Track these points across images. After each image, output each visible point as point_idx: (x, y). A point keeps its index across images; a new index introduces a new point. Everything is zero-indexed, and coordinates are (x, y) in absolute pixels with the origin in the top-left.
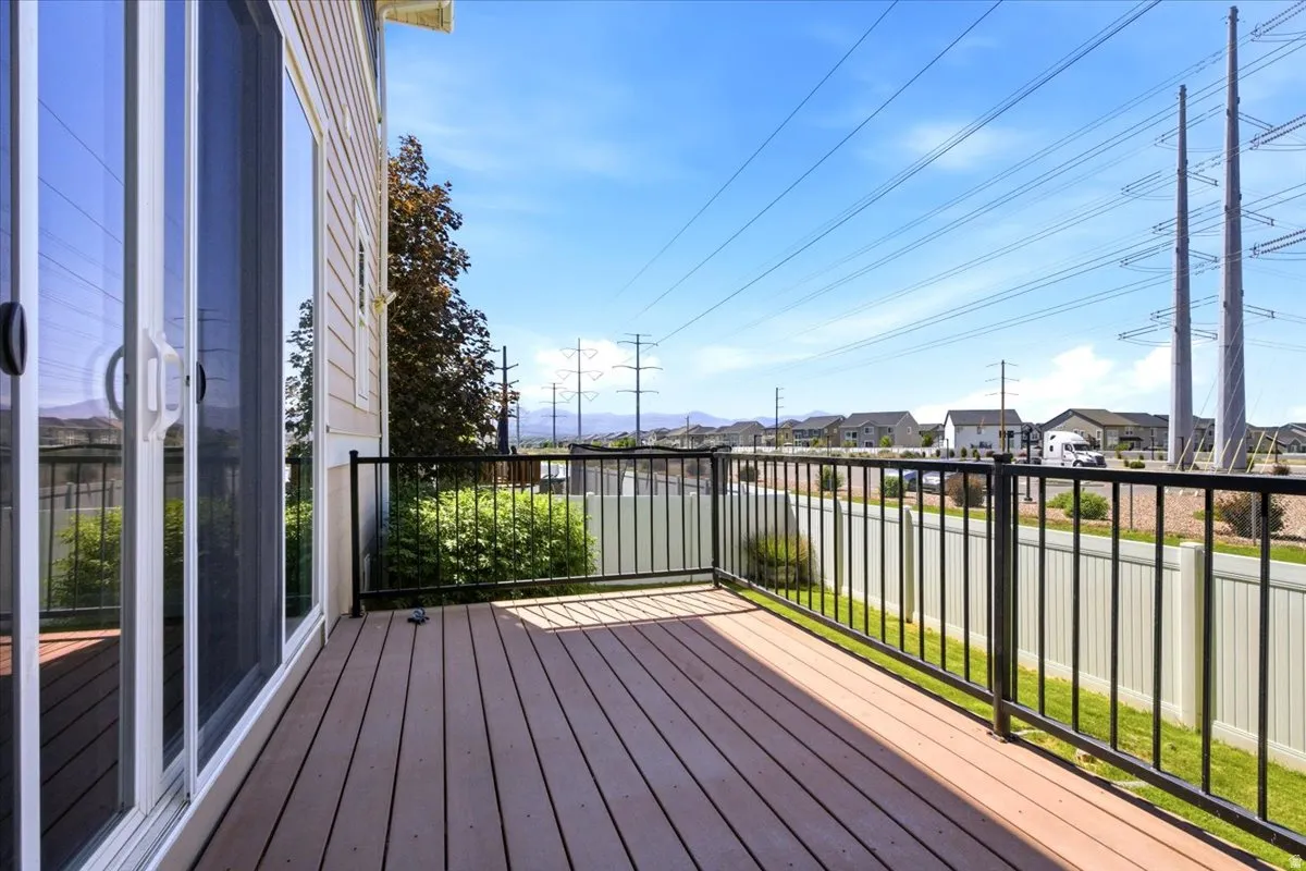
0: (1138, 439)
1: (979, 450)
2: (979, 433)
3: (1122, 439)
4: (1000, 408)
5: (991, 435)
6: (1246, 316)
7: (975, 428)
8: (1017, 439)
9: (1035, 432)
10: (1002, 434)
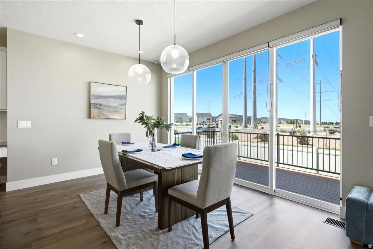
0: (235, 121)
1: (204, 123)
2: (203, 119)
3: (232, 121)
4: (208, 113)
5: (205, 119)
6: (257, 94)
7: (202, 118)
8: (211, 121)
9: (214, 119)
10: (208, 119)
